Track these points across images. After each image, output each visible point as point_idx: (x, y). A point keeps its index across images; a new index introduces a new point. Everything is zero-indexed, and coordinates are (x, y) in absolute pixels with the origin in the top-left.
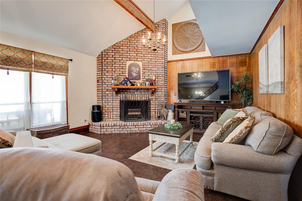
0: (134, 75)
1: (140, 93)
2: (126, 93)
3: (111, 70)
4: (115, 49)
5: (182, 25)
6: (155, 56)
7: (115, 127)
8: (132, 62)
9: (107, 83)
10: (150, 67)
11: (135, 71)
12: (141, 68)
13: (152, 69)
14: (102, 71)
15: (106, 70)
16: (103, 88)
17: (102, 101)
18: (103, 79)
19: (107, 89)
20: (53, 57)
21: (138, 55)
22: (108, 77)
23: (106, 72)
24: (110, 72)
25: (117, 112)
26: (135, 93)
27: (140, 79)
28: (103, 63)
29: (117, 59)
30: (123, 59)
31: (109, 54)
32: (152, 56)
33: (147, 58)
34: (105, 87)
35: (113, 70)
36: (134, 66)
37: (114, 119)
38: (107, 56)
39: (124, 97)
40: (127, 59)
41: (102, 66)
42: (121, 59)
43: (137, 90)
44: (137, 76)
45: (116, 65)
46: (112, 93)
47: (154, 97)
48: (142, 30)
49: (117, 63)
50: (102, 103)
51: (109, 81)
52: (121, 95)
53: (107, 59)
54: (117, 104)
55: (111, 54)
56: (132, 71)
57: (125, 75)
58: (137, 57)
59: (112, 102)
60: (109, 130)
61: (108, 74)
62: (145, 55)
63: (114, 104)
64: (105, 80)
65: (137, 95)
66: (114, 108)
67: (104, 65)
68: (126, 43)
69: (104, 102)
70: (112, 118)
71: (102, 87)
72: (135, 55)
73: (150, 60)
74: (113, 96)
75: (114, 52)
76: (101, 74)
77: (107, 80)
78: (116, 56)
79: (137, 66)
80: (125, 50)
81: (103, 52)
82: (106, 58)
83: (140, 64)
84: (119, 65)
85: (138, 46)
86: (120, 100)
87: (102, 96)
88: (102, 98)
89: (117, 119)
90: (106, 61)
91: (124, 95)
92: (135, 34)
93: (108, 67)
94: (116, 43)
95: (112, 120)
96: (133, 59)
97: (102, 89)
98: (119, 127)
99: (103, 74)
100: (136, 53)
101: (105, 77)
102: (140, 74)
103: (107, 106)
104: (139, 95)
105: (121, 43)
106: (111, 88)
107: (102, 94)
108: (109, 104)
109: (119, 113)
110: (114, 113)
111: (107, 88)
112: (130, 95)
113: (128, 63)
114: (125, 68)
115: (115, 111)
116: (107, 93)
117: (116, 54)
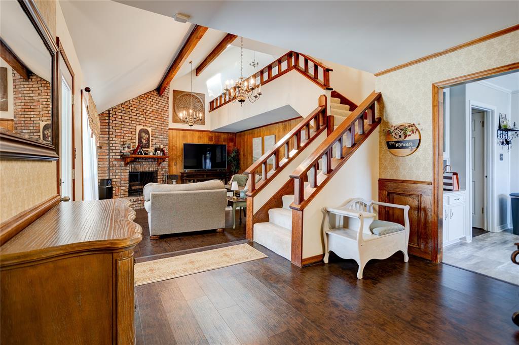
0: (144, 142)
1: (148, 163)
2: (134, 163)
3: (120, 134)
4: (124, 108)
5: (184, 95)
6: (162, 122)
7: (137, 203)
8: (141, 127)
9: (114, 151)
10: (157, 134)
11: (145, 138)
12: (151, 135)
13: (159, 136)
14: (109, 134)
15: (114, 134)
16: (111, 157)
17: (109, 173)
18: (111, 145)
19: (115, 159)
21: (147, 119)
22: (117, 142)
23: (114, 136)
24: (119, 137)
25: (125, 187)
26: (144, 163)
27: (149, 147)
28: (110, 124)
29: (127, 121)
30: (133, 122)
31: (117, 113)
32: (159, 122)
33: (155, 123)
34: (112, 156)
35: (122, 134)
36: (143, 132)
37: (122, 196)
38: (115, 116)
39: (133, 167)
40: (136, 123)
41: (109, 128)
42: (130, 122)
43: (145, 159)
44: (146, 144)
45: (125, 129)
46: (120, 163)
47: (160, 168)
48: (151, 92)
49: (126, 126)
50: (109, 176)
51: (117, 148)
52: (131, 165)
53: (115, 120)
54: (126, 176)
55: (120, 114)
56: (142, 138)
57: (134, 141)
58: (146, 122)
59: (120, 174)
61: (116, 139)
62: (153, 121)
63: (123, 177)
65: (145, 166)
66: (122, 182)
67: (111, 127)
68: (136, 104)
69: (111, 174)
70: (119, 194)
71: (109, 155)
72: (144, 119)
73: (157, 126)
74: (121, 167)
75: (123, 112)
76: (107, 138)
77: (115, 147)
78: (126, 118)
79: (147, 132)
80: (134, 111)
81: (111, 110)
82: (113, 119)
83: (150, 130)
84: (128, 129)
85: (147, 109)
86: (129, 172)
87: (109, 167)
88: (109, 169)
90: (114, 122)
91: (133, 165)
92: (145, 94)
93: (117, 131)
94: (126, 102)
95: (120, 196)
96: (142, 124)
97: (109, 158)
99: (110, 139)
100: (145, 116)
101: (112, 142)
102: (149, 141)
103: (115, 180)
104: (147, 165)
105: (131, 102)
106: (119, 157)
107: (109, 164)
108: (117, 177)
109: (128, 187)
110: (122, 188)
111: (115, 157)
112: (139, 165)
113: (139, 128)
114: (134, 133)
115: (123, 185)
116: (115, 163)
117: (126, 115)
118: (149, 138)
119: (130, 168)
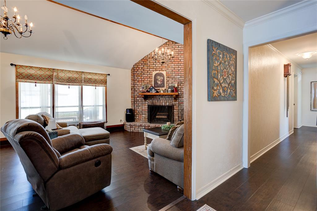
0: (159, 83)
1: (165, 99)
2: (152, 99)
3: (141, 80)
4: (143, 62)
6: (178, 65)
8: (157, 72)
9: (138, 91)
10: (174, 75)
11: (160, 80)
12: (165, 77)
13: (175, 77)
14: (134, 81)
15: (137, 80)
16: (135, 95)
17: (134, 105)
19: (138, 96)
20: (96, 74)
21: (163, 65)
22: (139, 85)
23: (137, 82)
24: (140, 81)
25: (145, 115)
26: (161, 99)
27: (164, 86)
28: (135, 74)
29: (146, 70)
30: (150, 70)
31: (139, 66)
32: (175, 65)
33: (171, 67)
34: (136, 94)
35: (143, 79)
36: (158, 75)
37: (143, 121)
38: (138, 68)
39: (151, 102)
40: (153, 70)
42: (148, 70)
43: (162, 96)
44: (161, 84)
45: (145, 76)
46: (141, 99)
47: (177, 103)
48: (166, 43)
49: (145, 74)
52: (149, 101)
53: (138, 71)
54: (145, 107)
55: (141, 66)
56: (158, 80)
57: (152, 83)
58: (162, 67)
59: (141, 106)
60: (136, 129)
61: (138, 83)
62: (169, 65)
63: (143, 108)
64: (136, 88)
65: (162, 101)
66: (143, 112)
67: (135, 76)
69: (135, 106)
70: (141, 119)
71: (134, 94)
72: (160, 65)
73: (173, 69)
74: (142, 101)
75: (143, 64)
76: (133, 83)
77: (138, 88)
78: (145, 68)
79: (161, 75)
80: (152, 62)
81: (135, 65)
82: (136, 70)
83: (164, 73)
84: (147, 76)
86: (148, 105)
87: (134, 101)
88: (134, 103)
89: (145, 121)
90: (137, 72)
91: (151, 101)
93: (139, 78)
94: (145, 57)
95: (141, 121)
96: (159, 69)
97: (134, 96)
98: (144, 127)
99: (135, 83)
101: (136, 85)
102: (164, 82)
103: (138, 110)
104: (164, 101)
105: (149, 56)
107: (134, 99)
108: (139, 108)
109: (147, 116)
110: (143, 116)
112: (156, 101)
113: (154, 73)
114: (151, 77)
115: (144, 114)
116: (138, 99)
117: (145, 66)
118: (163, 80)
119: (149, 102)
